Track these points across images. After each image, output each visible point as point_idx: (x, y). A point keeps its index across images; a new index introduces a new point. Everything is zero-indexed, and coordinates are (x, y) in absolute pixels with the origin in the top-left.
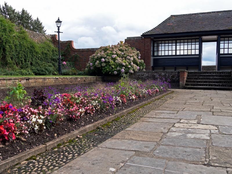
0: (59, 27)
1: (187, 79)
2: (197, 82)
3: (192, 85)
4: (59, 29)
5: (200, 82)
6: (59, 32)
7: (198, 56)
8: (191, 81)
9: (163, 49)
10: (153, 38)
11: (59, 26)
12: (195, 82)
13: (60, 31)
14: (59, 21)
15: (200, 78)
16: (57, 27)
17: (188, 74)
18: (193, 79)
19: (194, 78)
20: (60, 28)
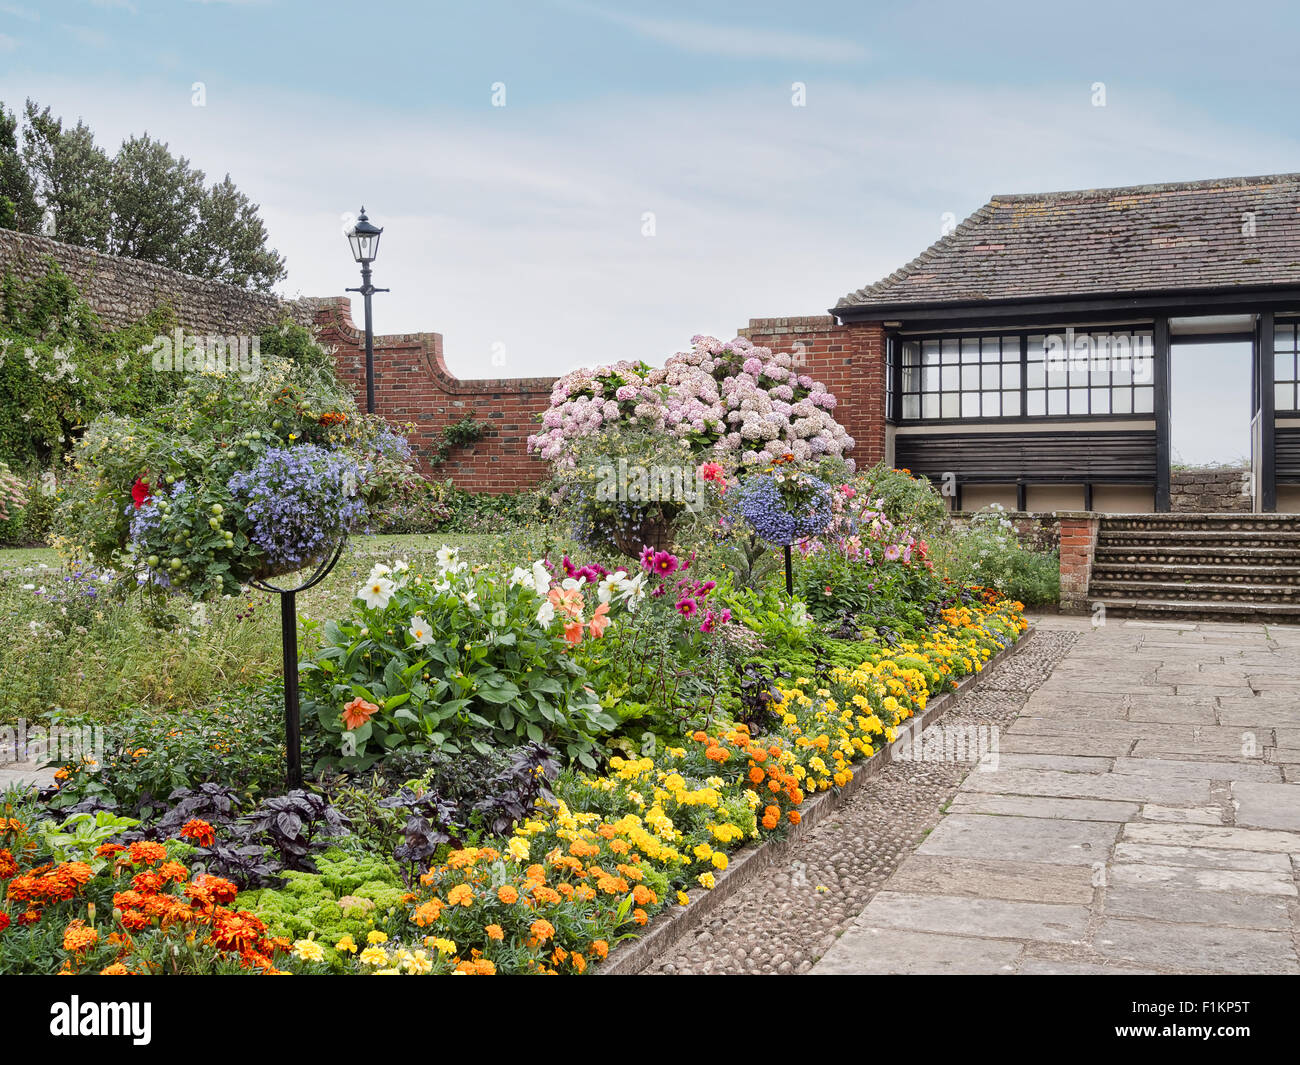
0: (365, 262)
1: (1097, 560)
2: (1156, 576)
3: (1126, 594)
4: (366, 274)
5: (1170, 576)
6: (367, 290)
7: (1150, 426)
8: (1123, 573)
9: (951, 384)
10: (897, 324)
11: (365, 255)
12: (1142, 574)
13: (374, 282)
14: (365, 230)
15: (1167, 556)
16: (358, 261)
17: (1102, 528)
18: (1132, 558)
19: (1138, 555)
20: (372, 266)
